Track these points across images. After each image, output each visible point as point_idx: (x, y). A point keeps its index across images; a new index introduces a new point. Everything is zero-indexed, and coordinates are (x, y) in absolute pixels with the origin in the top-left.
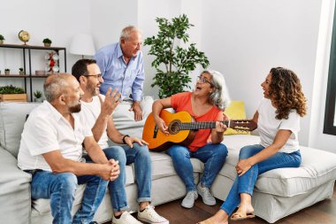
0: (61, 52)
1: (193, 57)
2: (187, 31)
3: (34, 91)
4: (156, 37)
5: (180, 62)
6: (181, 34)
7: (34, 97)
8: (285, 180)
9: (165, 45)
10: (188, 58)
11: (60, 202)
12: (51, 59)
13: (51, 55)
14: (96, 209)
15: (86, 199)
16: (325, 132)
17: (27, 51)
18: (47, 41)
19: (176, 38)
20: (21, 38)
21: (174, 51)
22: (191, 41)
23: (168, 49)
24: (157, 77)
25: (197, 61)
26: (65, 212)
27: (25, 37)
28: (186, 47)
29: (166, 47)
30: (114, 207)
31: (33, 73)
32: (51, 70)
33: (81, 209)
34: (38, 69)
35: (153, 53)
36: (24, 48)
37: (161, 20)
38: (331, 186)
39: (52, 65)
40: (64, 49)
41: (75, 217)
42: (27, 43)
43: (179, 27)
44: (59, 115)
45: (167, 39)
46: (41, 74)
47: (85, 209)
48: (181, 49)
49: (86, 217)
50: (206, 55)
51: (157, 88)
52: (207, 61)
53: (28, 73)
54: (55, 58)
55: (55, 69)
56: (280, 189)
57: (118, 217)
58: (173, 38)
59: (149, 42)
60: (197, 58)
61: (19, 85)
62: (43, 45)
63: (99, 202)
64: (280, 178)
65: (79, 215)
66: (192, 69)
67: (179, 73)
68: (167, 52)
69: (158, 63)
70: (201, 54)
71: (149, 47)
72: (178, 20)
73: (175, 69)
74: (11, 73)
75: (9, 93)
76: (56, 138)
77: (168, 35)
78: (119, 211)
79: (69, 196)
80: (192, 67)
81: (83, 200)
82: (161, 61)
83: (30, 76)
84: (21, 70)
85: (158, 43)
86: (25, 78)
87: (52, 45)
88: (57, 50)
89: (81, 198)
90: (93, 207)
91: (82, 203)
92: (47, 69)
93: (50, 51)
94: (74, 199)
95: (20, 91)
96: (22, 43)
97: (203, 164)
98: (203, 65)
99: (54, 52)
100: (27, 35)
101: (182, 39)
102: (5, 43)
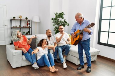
0: (30, 21)
3: (23, 31)
6: (62, 17)
7: (23, 33)
10: (63, 23)
12: (27, 23)
13: (27, 22)
16: (98, 44)
17: (21, 21)
18: (26, 18)
20: (20, 18)
22: (64, 18)
23: (58, 21)
25: (66, 24)
27: (21, 17)
28: (63, 20)
31: (23, 27)
32: (27, 26)
35: (54, 22)
37: (56, 13)
39: (28, 24)
40: (31, 20)
42: (21, 19)
43: (61, 15)
45: (57, 18)
46: (25, 27)
48: (61, 21)
50: (68, 22)
51: (55, 31)
53: (21, 27)
54: (29, 22)
55: (29, 26)
58: (59, 18)
59: (53, 19)
62: (25, 19)
66: (65, 26)
71: (52, 21)
72: (60, 13)
74: (17, 27)
82: (56, 24)
83: (22, 28)
85: (55, 19)
87: (28, 19)
88: (29, 20)
96: (20, 19)
98: (68, 25)
101: (62, 18)
102: (16, 19)
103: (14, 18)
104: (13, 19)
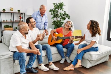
0: (23, 14)
1: (65, 15)
2: (63, 7)
3: (15, 27)
4: (53, 9)
5: (61, 17)
6: (61, 8)
7: (15, 29)
8: (92, 55)
9: (56, 12)
10: (63, 16)
11: (21, 61)
12: (20, 16)
13: (20, 15)
14: (33, 63)
15: (30, 60)
16: (107, 40)
17: (12, 14)
18: (19, 11)
19: (59, 9)
20: (11, 10)
21: (59, 14)
22: (64, 10)
23: (57, 13)
24: (53, 22)
25: (66, 17)
26: (23, 64)
27: (12, 10)
28: (63, 12)
29: (56, 13)
30: (39, 63)
31: (15, 21)
32: (20, 20)
33: (29, 63)
34: (16, 20)
35: (52, 15)
36: (12, 13)
37: (55, 4)
38: (108, 57)
39: (20, 18)
40: (24, 13)
41: (27, 66)
42: (13, 12)
43: (60, 6)
44: (22, 35)
45: (56, 10)
47: (30, 63)
48: (61, 13)
49: (30, 66)
50: (69, 15)
51: (54, 26)
52: (69, 17)
54: (21, 16)
55: (22, 20)
56: (90, 58)
57: (40, 66)
59: (51, 11)
60: (66, 16)
61: (10, 25)
62: (17, 12)
63: (34, 61)
64: (90, 54)
65: (28, 65)
66: (65, 20)
67: (61, 21)
68: (57, 14)
69: (54, 18)
70: (67, 15)
71: (51, 13)
72: (60, 4)
73: (59, 19)
74: (8, 21)
75: (7, 27)
76: (20, 42)
77: (57, 8)
78: (40, 64)
79: (24, 59)
80: (65, 19)
81: (29, 60)
82: (55, 17)
83: (14, 22)
84: (11, 20)
85: (54, 11)
86: (12, 22)
87: (20, 12)
88: (22, 13)
89: (28, 60)
90: (32, 63)
91: (29, 61)
92: (19, 20)
93: (20, 14)
94: (26, 60)
95: (11, 27)
96: (11, 12)
97: (67, 50)
98: (68, 18)
99: (21, 14)
100: (13, 9)
101: (61, 10)
102: (6, 11)
103: (4, 10)
104: (2, 11)
